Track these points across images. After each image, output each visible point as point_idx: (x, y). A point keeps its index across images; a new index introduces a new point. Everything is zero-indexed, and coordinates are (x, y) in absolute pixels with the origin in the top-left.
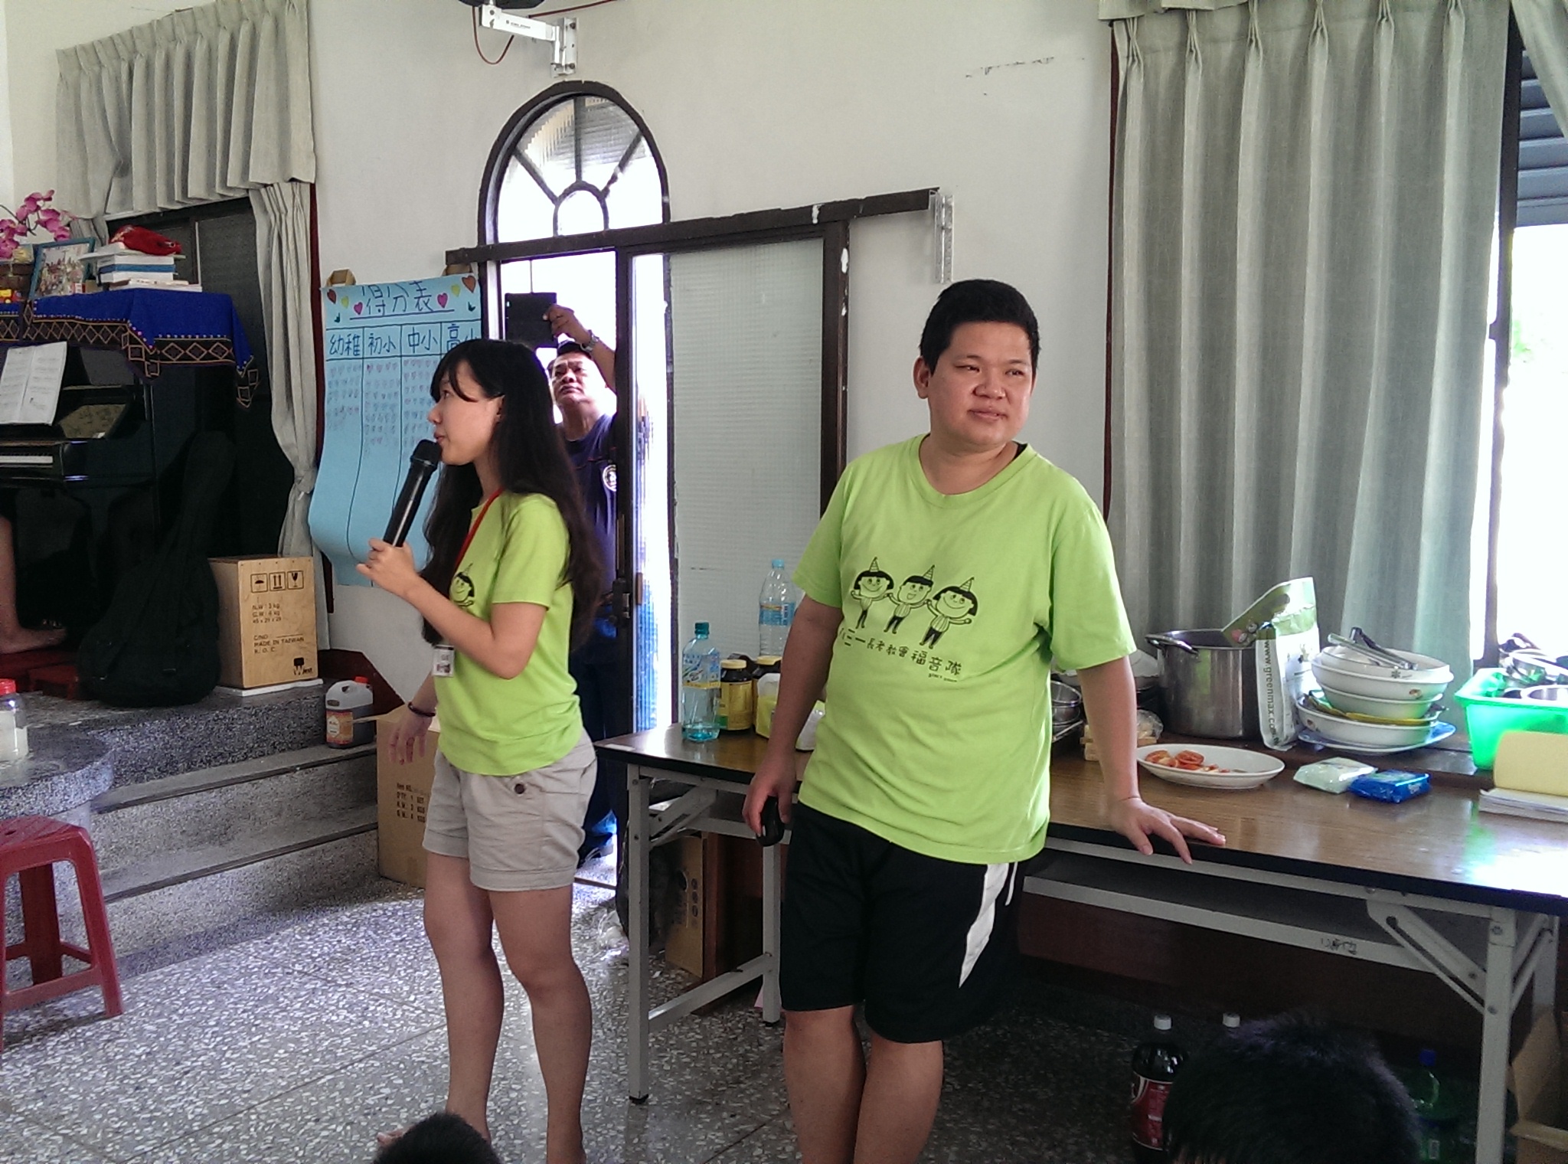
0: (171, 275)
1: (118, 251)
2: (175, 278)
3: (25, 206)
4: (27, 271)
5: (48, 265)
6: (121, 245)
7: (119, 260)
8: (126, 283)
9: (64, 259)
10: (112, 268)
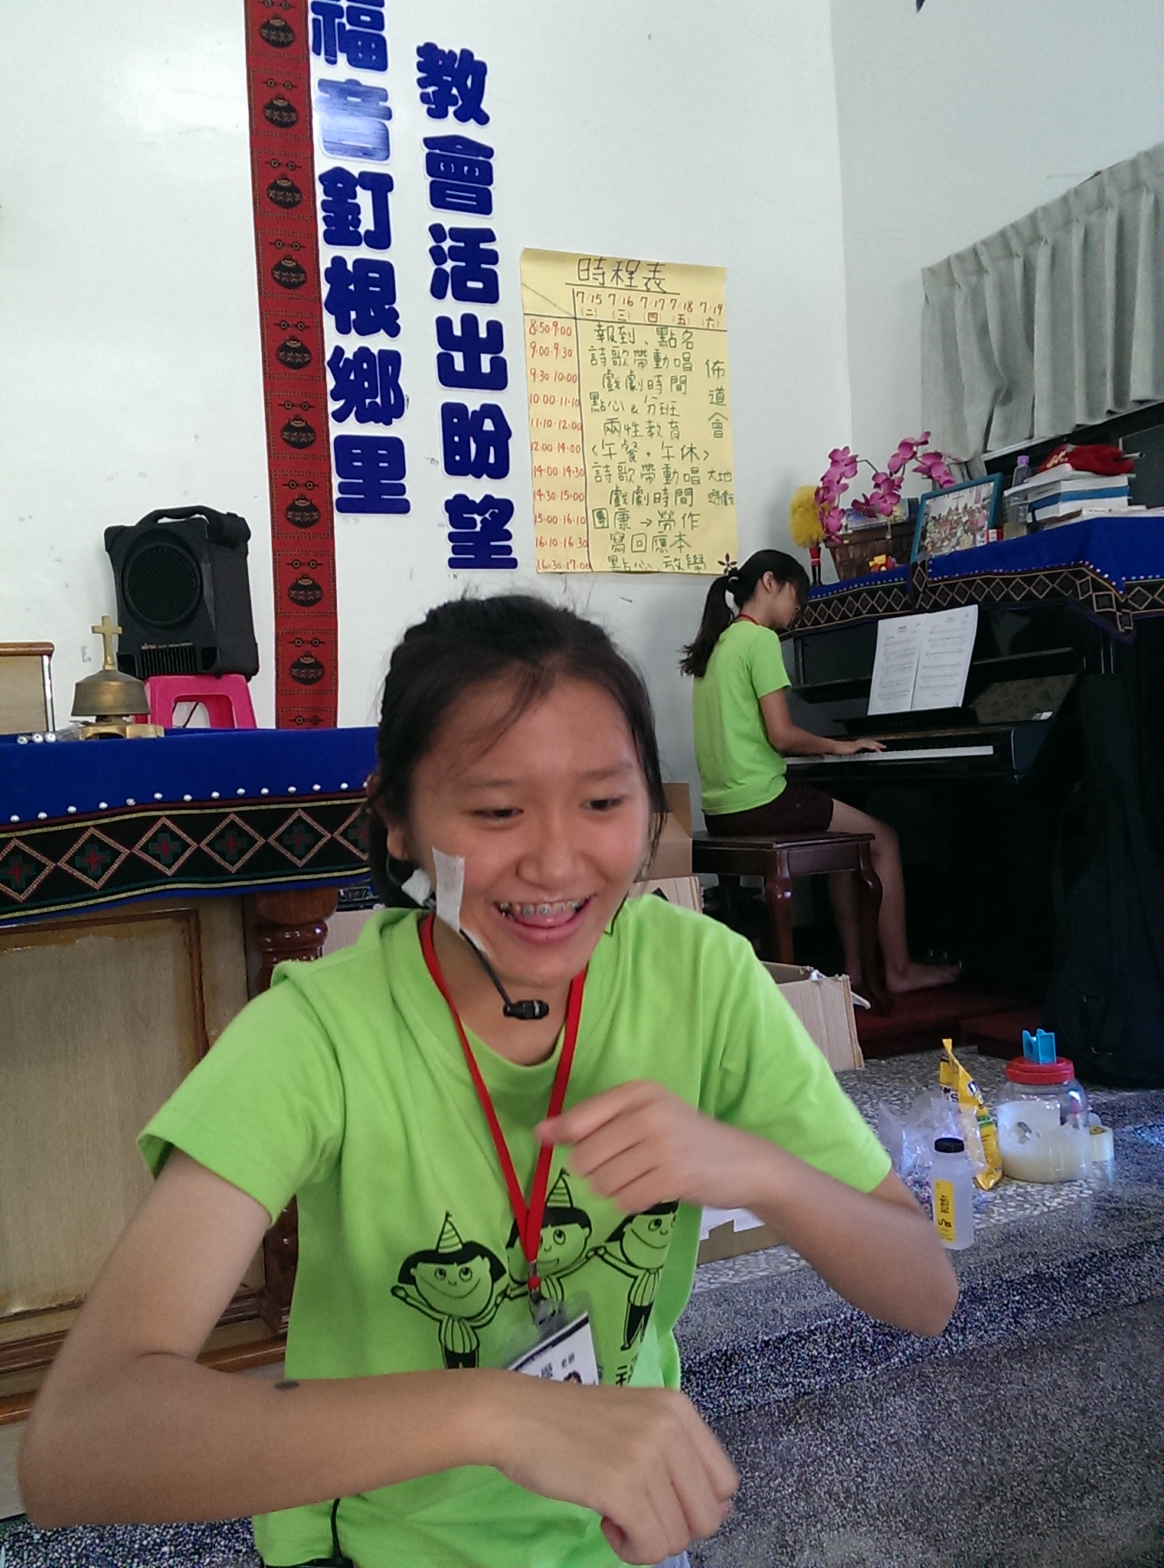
0: (1125, 499)
1: (1062, 475)
2: (1130, 503)
3: (899, 454)
4: (908, 532)
5: (934, 518)
6: (1068, 466)
7: (1066, 487)
8: (1078, 513)
9: (957, 509)
10: (1054, 499)
